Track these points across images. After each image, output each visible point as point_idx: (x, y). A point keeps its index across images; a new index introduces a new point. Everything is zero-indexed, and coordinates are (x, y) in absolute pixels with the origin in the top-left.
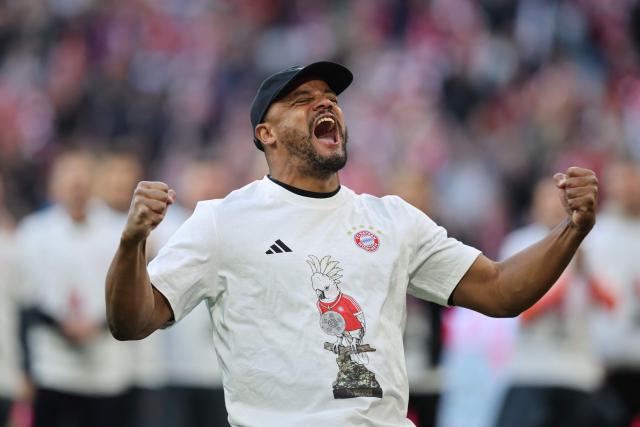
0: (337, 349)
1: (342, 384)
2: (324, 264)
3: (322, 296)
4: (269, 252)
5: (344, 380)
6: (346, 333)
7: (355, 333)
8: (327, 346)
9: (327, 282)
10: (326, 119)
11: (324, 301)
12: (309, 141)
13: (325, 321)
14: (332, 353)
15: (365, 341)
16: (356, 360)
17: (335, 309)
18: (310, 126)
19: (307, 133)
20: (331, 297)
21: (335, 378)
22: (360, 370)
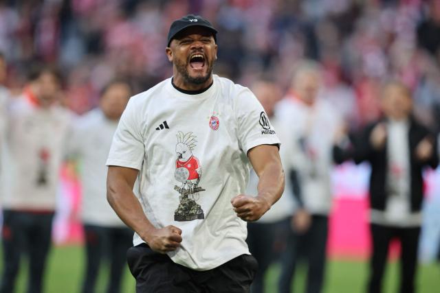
0: (181, 191)
1: (180, 212)
2: (186, 137)
3: (181, 157)
4: (158, 129)
5: (181, 209)
6: (188, 181)
7: (194, 181)
8: (176, 187)
9: (186, 148)
10: (197, 56)
11: (181, 160)
12: (186, 68)
13: (177, 173)
14: (178, 193)
15: (199, 186)
16: (191, 197)
17: (186, 167)
18: (188, 59)
19: (185, 63)
20: (186, 158)
21: (177, 208)
22: (192, 203)
